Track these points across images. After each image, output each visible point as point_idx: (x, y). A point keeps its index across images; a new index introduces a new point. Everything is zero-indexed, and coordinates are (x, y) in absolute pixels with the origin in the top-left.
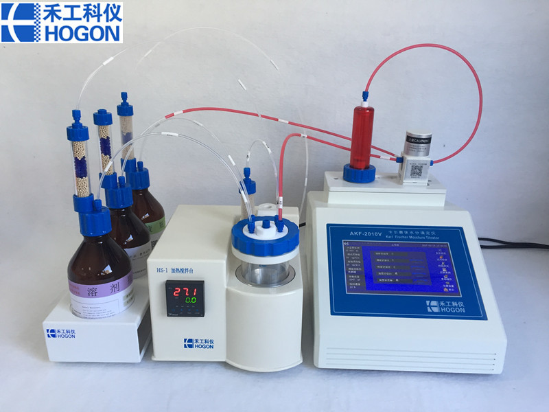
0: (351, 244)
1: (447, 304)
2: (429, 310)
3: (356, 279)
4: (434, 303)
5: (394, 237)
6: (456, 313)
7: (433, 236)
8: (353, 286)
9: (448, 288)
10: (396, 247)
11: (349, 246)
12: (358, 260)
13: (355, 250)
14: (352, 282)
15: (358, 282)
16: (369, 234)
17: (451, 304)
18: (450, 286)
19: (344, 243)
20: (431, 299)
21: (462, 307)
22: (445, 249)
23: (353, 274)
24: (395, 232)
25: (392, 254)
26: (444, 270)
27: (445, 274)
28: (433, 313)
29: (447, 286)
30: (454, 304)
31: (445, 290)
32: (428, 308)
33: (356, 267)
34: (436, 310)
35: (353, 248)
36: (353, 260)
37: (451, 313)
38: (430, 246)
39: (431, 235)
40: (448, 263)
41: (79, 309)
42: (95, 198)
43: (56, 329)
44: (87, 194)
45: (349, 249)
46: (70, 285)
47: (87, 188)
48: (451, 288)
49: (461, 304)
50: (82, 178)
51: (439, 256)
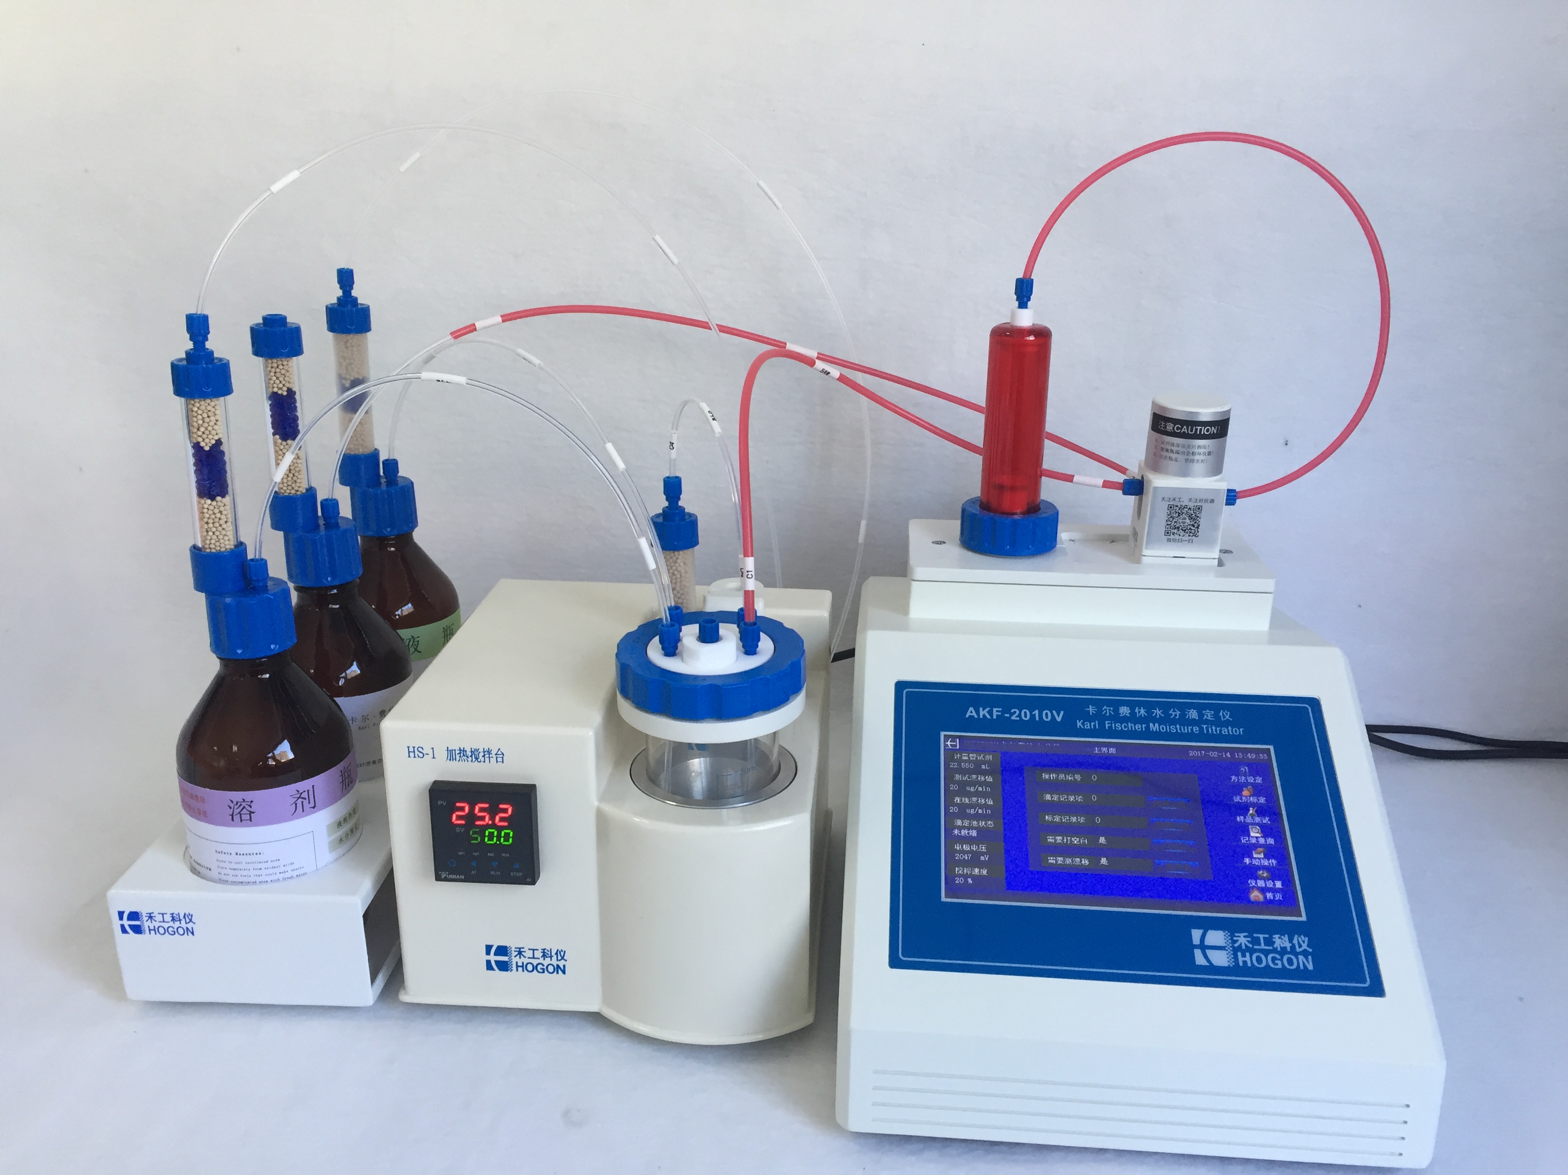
0: (966, 745)
1: (1256, 941)
2: (1200, 960)
3: (976, 855)
4: (1216, 937)
5: (1102, 725)
6: (1283, 973)
7: (1227, 724)
8: (966, 877)
9: (1263, 890)
10: (1108, 757)
11: (961, 750)
12: (984, 795)
13: (978, 764)
14: (964, 864)
15: (981, 865)
16: (1026, 714)
17: (1269, 942)
18: (1270, 884)
19: (947, 740)
20: (1208, 925)
21: (1305, 953)
22: (1261, 768)
23: (968, 840)
24: (1107, 710)
25: (1094, 778)
26: (1255, 833)
27: (1256, 846)
28: (1212, 969)
29: (1261, 883)
30: (1281, 942)
31: (1255, 895)
32: (1198, 953)
33: (977, 817)
34: (1220, 959)
35: (973, 756)
36: (969, 795)
37: (1267, 971)
38: (1214, 754)
39: (1218, 722)
40: (1269, 810)
41: (208, 858)
42: (250, 556)
43: (144, 911)
44: (228, 544)
45: (960, 761)
46: (183, 790)
47: (229, 527)
48: (1274, 890)
49: (1302, 942)
50: (213, 498)
51: (1238, 789)
